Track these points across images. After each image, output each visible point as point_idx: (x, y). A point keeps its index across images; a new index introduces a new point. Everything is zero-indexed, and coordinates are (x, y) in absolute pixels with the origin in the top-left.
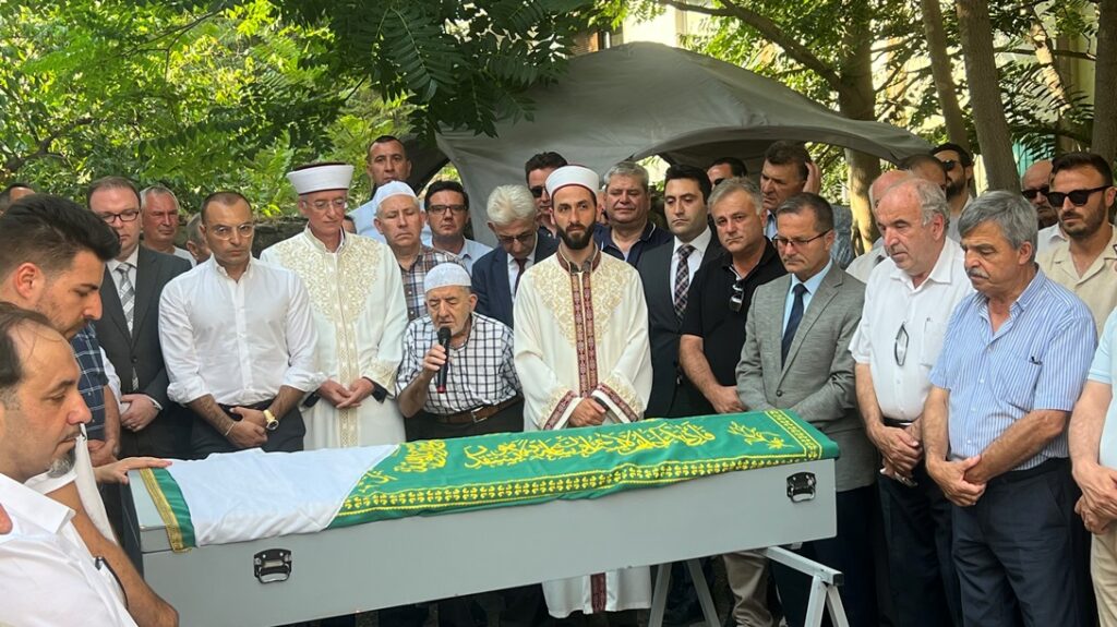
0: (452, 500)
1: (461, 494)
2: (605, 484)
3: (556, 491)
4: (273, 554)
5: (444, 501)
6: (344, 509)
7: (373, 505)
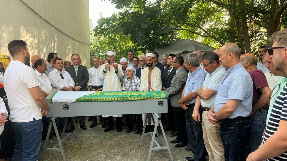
0: (96, 100)
1: (98, 99)
2: (124, 99)
3: (115, 100)
4: (66, 105)
5: (94, 100)
6: (77, 99)
7: (82, 99)
